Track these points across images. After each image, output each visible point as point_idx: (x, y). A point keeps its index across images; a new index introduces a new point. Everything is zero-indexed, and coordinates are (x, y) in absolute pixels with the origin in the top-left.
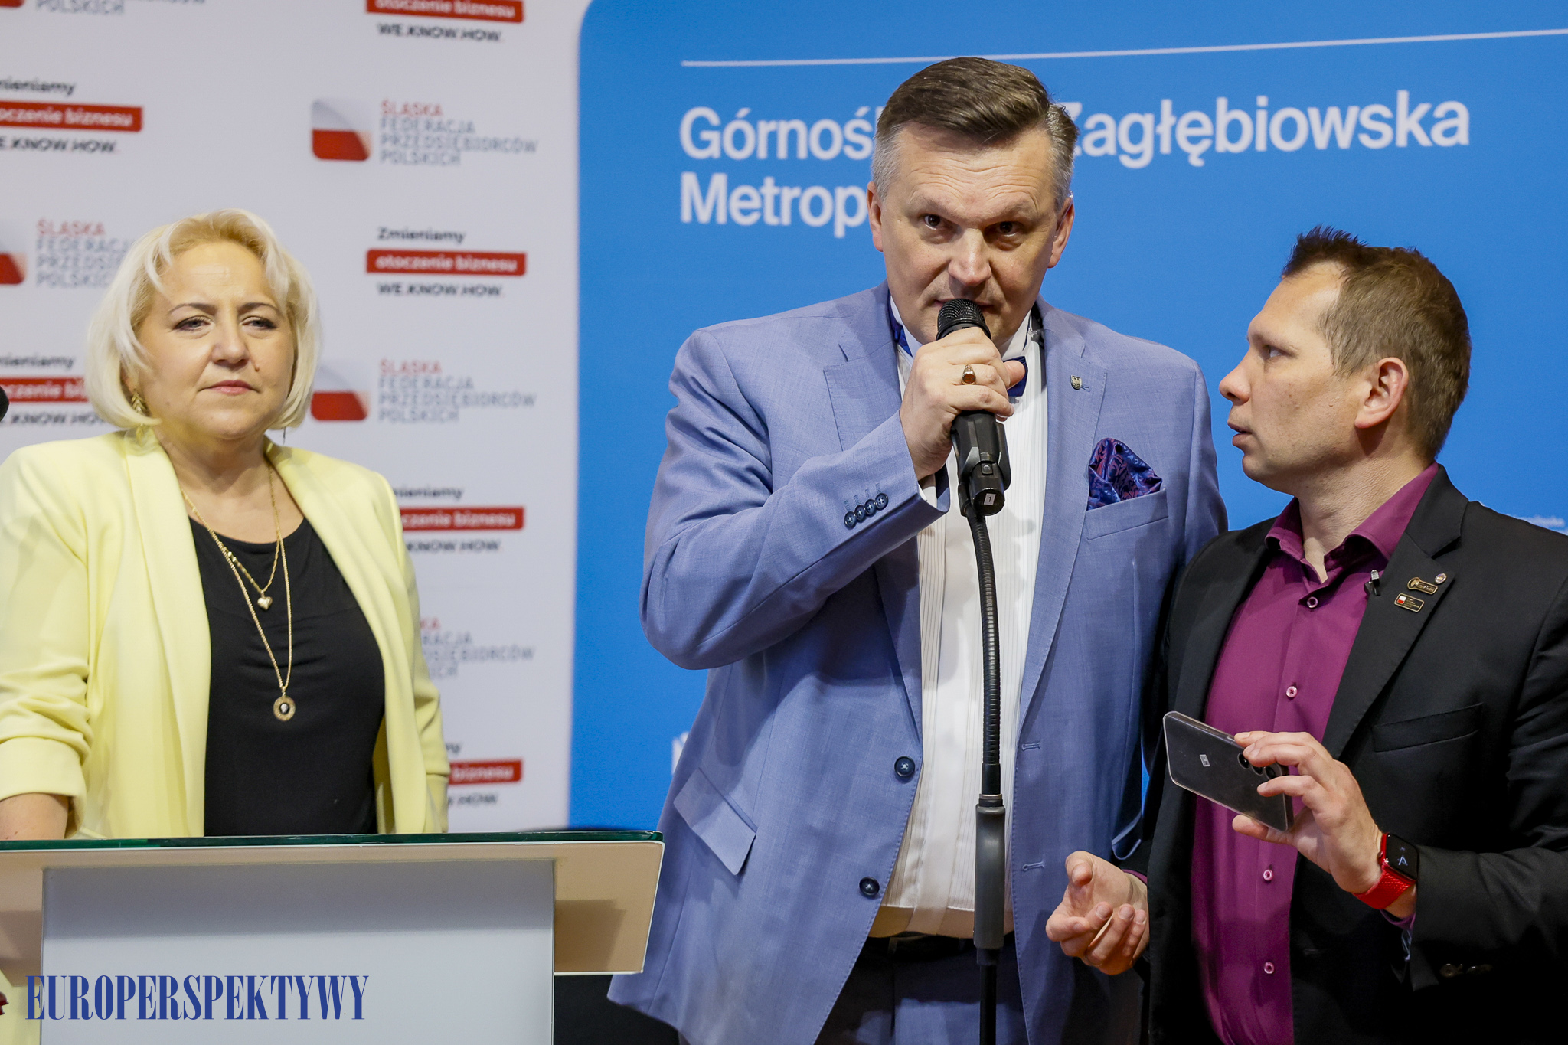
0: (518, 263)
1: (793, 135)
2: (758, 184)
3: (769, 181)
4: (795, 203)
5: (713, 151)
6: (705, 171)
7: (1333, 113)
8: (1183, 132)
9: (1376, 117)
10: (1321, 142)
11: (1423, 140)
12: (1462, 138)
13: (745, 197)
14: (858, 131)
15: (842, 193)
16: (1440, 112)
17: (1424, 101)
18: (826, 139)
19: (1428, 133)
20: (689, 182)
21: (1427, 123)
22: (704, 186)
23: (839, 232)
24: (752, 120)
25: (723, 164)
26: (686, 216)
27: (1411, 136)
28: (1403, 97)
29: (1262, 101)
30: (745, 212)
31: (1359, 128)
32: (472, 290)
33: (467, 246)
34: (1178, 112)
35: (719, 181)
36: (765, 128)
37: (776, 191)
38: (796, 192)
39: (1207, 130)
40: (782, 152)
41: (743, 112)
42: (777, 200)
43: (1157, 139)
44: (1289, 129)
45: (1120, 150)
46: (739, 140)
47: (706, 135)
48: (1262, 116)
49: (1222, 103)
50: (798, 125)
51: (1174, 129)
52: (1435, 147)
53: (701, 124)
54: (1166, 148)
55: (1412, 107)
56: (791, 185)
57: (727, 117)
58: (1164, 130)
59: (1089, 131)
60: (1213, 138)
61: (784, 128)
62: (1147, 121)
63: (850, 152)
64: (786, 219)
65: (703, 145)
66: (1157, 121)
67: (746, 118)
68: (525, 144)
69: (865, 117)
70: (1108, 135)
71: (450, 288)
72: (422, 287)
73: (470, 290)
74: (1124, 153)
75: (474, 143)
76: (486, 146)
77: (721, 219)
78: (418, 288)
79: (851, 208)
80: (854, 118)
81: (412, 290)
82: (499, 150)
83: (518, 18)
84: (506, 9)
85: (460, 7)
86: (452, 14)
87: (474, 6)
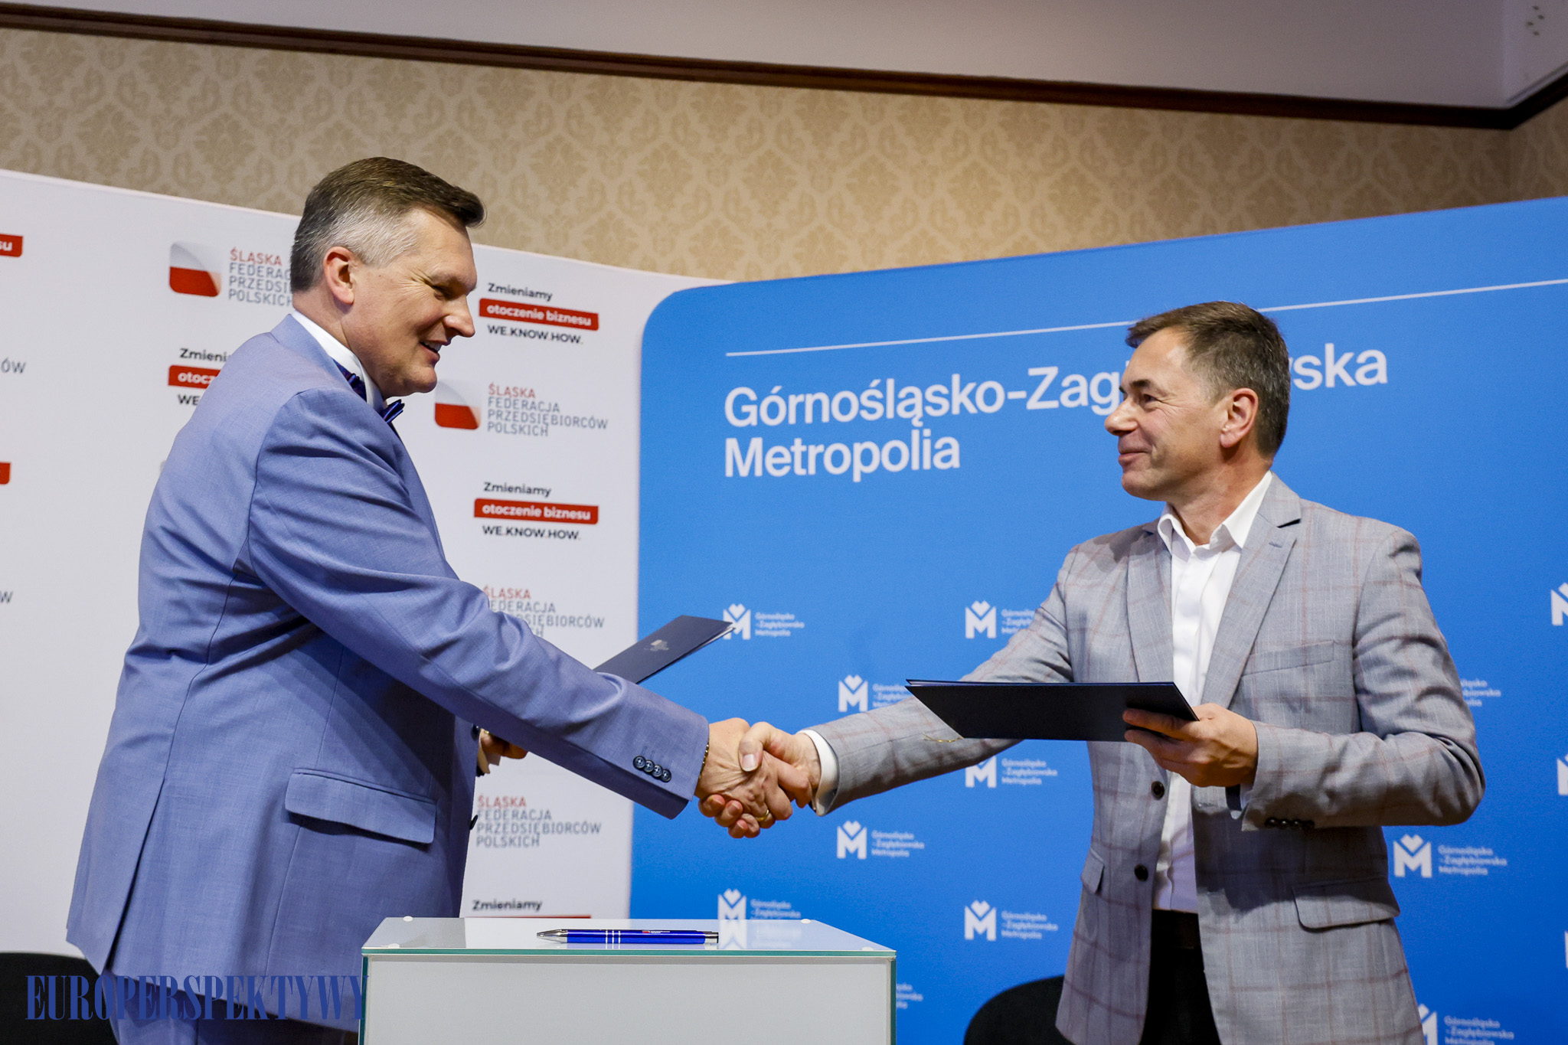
0: (593, 514)
1: (817, 405)
2: (789, 444)
3: (798, 441)
4: (820, 457)
5: (752, 420)
6: (744, 437)
9: (1307, 367)
11: (1349, 381)
12: (1382, 377)
13: (778, 455)
14: (872, 398)
15: (858, 448)
16: (1362, 358)
17: (1349, 351)
18: (845, 406)
19: (1353, 376)
20: (732, 445)
21: (1352, 368)
22: (744, 449)
23: (857, 478)
24: (784, 394)
25: (760, 429)
26: (729, 473)
27: (1337, 378)
28: (1330, 349)
30: (778, 467)
33: (551, 499)
35: (756, 444)
36: (794, 400)
37: (804, 448)
38: (821, 448)
40: (809, 418)
41: (776, 389)
42: (805, 456)
45: (1091, 401)
46: (773, 410)
47: (745, 409)
50: (822, 397)
52: (1360, 387)
53: (742, 400)
55: (1337, 357)
56: (817, 444)
57: (763, 393)
59: (1066, 389)
61: (810, 399)
62: (1113, 378)
63: (865, 414)
64: (812, 470)
65: (743, 417)
67: (778, 394)
68: (598, 420)
69: (877, 388)
70: (1081, 391)
71: (539, 531)
72: (517, 530)
73: (555, 534)
74: (1096, 404)
75: (559, 419)
76: (568, 423)
77: (758, 472)
78: (513, 531)
79: (866, 458)
80: (868, 388)
81: (509, 531)
82: (578, 426)
83: (594, 326)
84: (585, 319)
85: (550, 316)
86: (544, 321)
87: (561, 316)
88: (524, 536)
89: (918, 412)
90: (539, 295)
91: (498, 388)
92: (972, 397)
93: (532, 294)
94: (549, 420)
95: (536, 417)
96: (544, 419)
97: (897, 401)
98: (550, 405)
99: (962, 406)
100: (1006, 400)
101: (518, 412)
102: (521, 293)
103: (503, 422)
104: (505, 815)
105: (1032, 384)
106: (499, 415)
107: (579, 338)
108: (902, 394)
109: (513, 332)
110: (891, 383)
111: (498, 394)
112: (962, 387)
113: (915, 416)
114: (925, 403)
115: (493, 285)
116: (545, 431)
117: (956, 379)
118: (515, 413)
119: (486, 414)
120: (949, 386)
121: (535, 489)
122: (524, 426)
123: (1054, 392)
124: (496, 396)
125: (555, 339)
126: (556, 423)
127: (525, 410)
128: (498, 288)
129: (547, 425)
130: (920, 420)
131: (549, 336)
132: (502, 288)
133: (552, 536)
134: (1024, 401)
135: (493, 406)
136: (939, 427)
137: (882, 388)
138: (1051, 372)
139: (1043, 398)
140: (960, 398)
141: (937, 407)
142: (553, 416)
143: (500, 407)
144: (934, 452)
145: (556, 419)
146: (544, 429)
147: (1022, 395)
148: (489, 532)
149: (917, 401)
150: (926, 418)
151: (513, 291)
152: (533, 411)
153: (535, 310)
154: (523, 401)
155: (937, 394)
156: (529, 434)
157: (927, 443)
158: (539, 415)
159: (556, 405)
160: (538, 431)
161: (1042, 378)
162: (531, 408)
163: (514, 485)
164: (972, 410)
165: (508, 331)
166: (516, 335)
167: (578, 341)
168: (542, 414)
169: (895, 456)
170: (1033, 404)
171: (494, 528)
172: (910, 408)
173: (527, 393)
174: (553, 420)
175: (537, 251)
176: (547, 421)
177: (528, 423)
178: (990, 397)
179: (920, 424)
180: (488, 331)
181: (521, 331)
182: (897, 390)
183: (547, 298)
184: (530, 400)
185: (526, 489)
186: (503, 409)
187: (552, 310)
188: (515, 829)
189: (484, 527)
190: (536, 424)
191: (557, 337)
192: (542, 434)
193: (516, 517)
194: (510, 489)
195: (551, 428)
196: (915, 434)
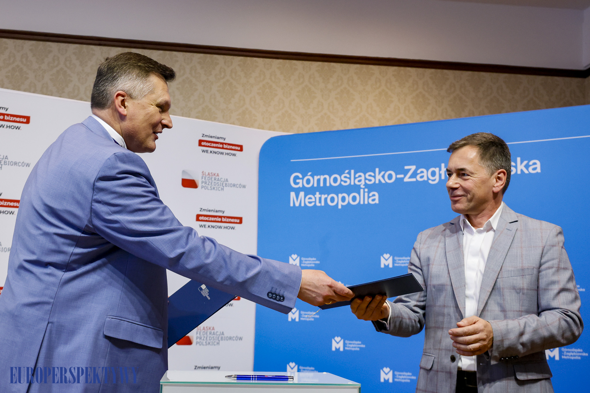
0: (240, 220)
1: (325, 180)
2: (314, 194)
3: (318, 193)
4: (326, 199)
5: (300, 185)
6: (297, 191)
11: (526, 172)
12: (539, 170)
13: (310, 198)
14: (345, 177)
15: (340, 196)
16: (531, 163)
17: (526, 160)
18: (335, 180)
19: (528, 169)
20: (293, 194)
21: (527, 166)
22: (297, 196)
23: (340, 207)
24: (312, 176)
25: (303, 189)
26: (292, 205)
27: (522, 170)
28: (519, 159)
30: (310, 203)
32: (226, 228)
33: (225, 215)
35: (302, 194)
36: (316, 178)
37: (320, 196)
38: (326, 196)
40: (322, 184)
42: (320, 199)
43: (440, 175)
45: (428, 179)
46: (308, 181)
47: (298, 181)
50: (327, 176)
52: (530, 173)
53: (296, 178)
54: (443, 177)
55: (522, 162)
56: (325, 194)
57: (304, 175)
58: (443, 172)
59: (419, 174)
61: (322, 177)
62: (437, 170)
63: (343, 183)
64: (323, 204)
65: (297, 184)
66: (440, 170)
67: (310, 175)
68: (242, 185)
69: (347, 173)
70: (424, 175)
71: (220, 226)
72: (212, 226)
73: (226, 227)
74: (430, 179)
75: (228, 185)
76: (231, 186)
77: (303, 205)
78: (211, 226)
79: (343, 199)
80: (344, 173)
81: (209, 226)
82: (235, 187)
83: (241, 150)
84: (238, 147)
85: (225, 146)
86: (223, 148)
87: (229, 146)
88: (214, 228)
89: (363, 182)
90: (221, 138)
91: (205, 173)
92: (383, 177)
93: (218, 138)
94: (224, 185)
95: (219, 184)
96: (222, 184)
97: (355, 178)
98: (225, 179)
99: (379, 180)
100: (396, 178)
101: (212, 182)
102: (214, 137)
103: (207, 186)
104: (207, 333)
105: (406, 172)
106: (206, 183)
107: (236, 154)
108: (357, 175)
109: (211, 152)
110: (352, 172)
111: (205, 175)
112: (379, 173)
113: (362, 184)
114: (366, 179)
115: (204, 135)
116: (223, 189)
117: (377, 170)
118: (211, 182)
119: (201, 183)
120: (375, 173)
121: (219, 211)
122: (215, 187)
123: (414, 175)
124: (204, 176)
125: (227, 155)
126: (227, 186)
127: (215, 181)
128: (205, 136)
129: (223, 187)
130: (364, 185)
131: (225, 154)
132: (207, 136)
133: (225, 228)
134: (403, 179)
135: (203, 180)
136: (371, 188)
137: (349, 173)
138: (413, 168)
139: (410, 177)
140: (379, 177)
141: (370, 180)
142: (225, 183)
143: (206, 180)
144: (369, 197)
145: (227, 185)
146: (222, 188)
147: (402, 176)
148: (201, 227)
149: (363, 178)
150: (366, 185)
151: (211, 137)
152: (218, 181)
153: (219, 144)
154: (215, 178)
155: (370, 176)
156: (217, 190)
157: (366, 194)
158: (221, 183)
159: (227, 179)
160: (220, 189)
161: (409, 170)
162: (218, 180)
163: (211, 209)
164: (383, 181)
165: (209, 152)
166: (212, 153)
167: (235, 156)
168: (222, 183)
169: (354, 199)
170: (406, 180)
171: (203, 225)
172: (360, 181)
173: (216, 175)
174: (226, 185)
175: (220, 122)
176: (223, 185)
177: (216, 186)
178: (390, 177)
179: (364, 187)
180: (201, 152)
181: (214, 152)
182: (355, 174)
183: (224, 139)
184: (217, 177)
185: (215, 211)
186: (207, 181)
187: (226, 144)
188: (210, 338)
189: (200, 225)
190: (219, 186)
191: (227, 154)
192: (221, 190)
193: (212, 221)
194: (209, 211)
195: (225, 188)
196: (362, 191)
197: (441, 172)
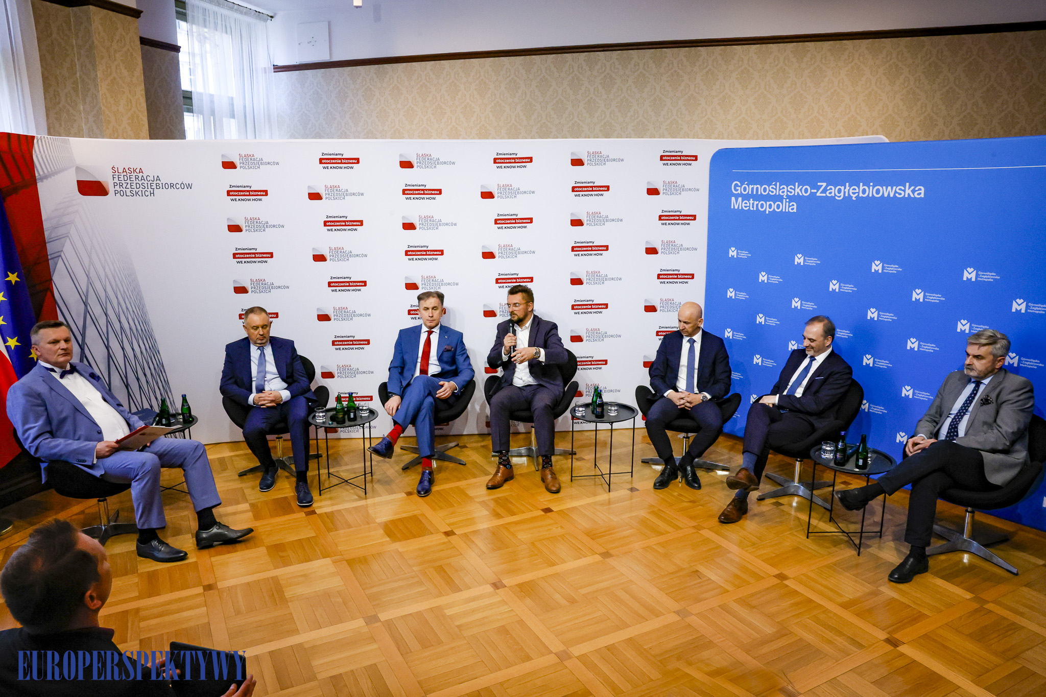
0: (694, 217)
1: (757, 189)
2: (749, 200)
3: (751, 199)
4: (757, 205)
5: (739, 192)
6: (737, 196)
7: (889, 188)
8: (851, 191)
9: (900, 189)
10: (886, 195)
11: (912, 196)
12: (922, 196)
13: (746, 203)
14: (772, 188)
15: (768, 203)
16: (917, 189)
17: (913, 186)
18: (765, 190)
19: (914, 195)
20: (733, 199)
21: (913, 191)
22: (737, 201)
23: (767, 213)
24: (748, 185)
25: (741, 195)
26: (732, 207)
27: (909, 194)
28: (908, 184)
29: (871, 184)
30: (746, 207)
31: (896, 192)
34: (850, 186)
35: (740, 199)
36: (751, 187)
37: (753, 202)
38: (758, 202)
39: (857, 191)
40: (755, 193)
41: (746, 183)
42: (753, 204)
43: (845, 192)
44: (878, 192)
45: (835, 195)
46: (745, 189)
47: (737, 188)
48: (871, 188)
49: (861, 184)
50: (758, 186)
51: (849, 190)
52: (915, 198)
53: (736, 185)
54: (847, 195)
55: (910, 187)
56: (756, 201)
57: (742, 184)
58: (847, 190)
59: (828, 190)
60: (859, 193)
61: (755, 187)
62: (842, 188)
63: (770, 193)
64: (755, 209)
65: (736, 190)
66: (845, 188)
68: (696, 189)
69: (774, 185)
70: (833, 191)
71: (678, 223)
73: (684, 224)
76: (687, 190)
77: (740, 208)
79: (770, 206)
80: (772, 185)
81: (669, 225)
82: (691, 191)
83: (696, 160)
84: (693, 158)
85: (682, 158)
86: (681, 160)
87: (687, 158)
92: (801, 190)
93: (676, 152)
95: (678, 189)
97: (780, 190)
98: (682, 185)
99: (798, 193)
100: (811, 192)
101: (672, 188)
103: (667, 191)
105: (818, 188)
106: (666, 189)
107: (692, 164)
110: (778, 183)
112: (798, 187)
113: (784, 194)
114: (788, 191)
117: (797, 184)
119: (662, 189)
120: (795, 186)
123: (824, 191)
124: (665, 183)
126: (684, 191)
127: (674, 188)
128: (666, 151)
129: (681, 191)
131: (683, 164)
133: (682, 224)
134: (816, 193)
135: (664, 186)
136: (791, 199)
137: (776, 185)
138: (824, 184)
139: (821, 192)
140: (797, 190)
141: (791, 192)
142: (682, 189)
144: (789, 206)
147: (815, 191)
149: (785, 190)
150: (787, 195)
151: (671, 152)
153: (679, 157)
154: (674, 185)
155: (791, 188)
156: (675, 194)
157: (787, 203)
161: (822, 186)
162: (676, 187)
164: (801, 194)
165: (669, 164)
169: (778, 207)
170: (818, 194)
172: (783, 192)
173: (675, 182)
177: (675, 191)
178: (806, 191)
179: (786, 197)
180: (663, 165)
181: (674, 163)
182: (780, 187)
184: (676, 184)
187: (683, 156)
190: (677, 191)
191: (687, 164)
192: (679, 194)
193: (671, 220)
194: (669, 212)
196: (784, 200)
197: (845, 190)
